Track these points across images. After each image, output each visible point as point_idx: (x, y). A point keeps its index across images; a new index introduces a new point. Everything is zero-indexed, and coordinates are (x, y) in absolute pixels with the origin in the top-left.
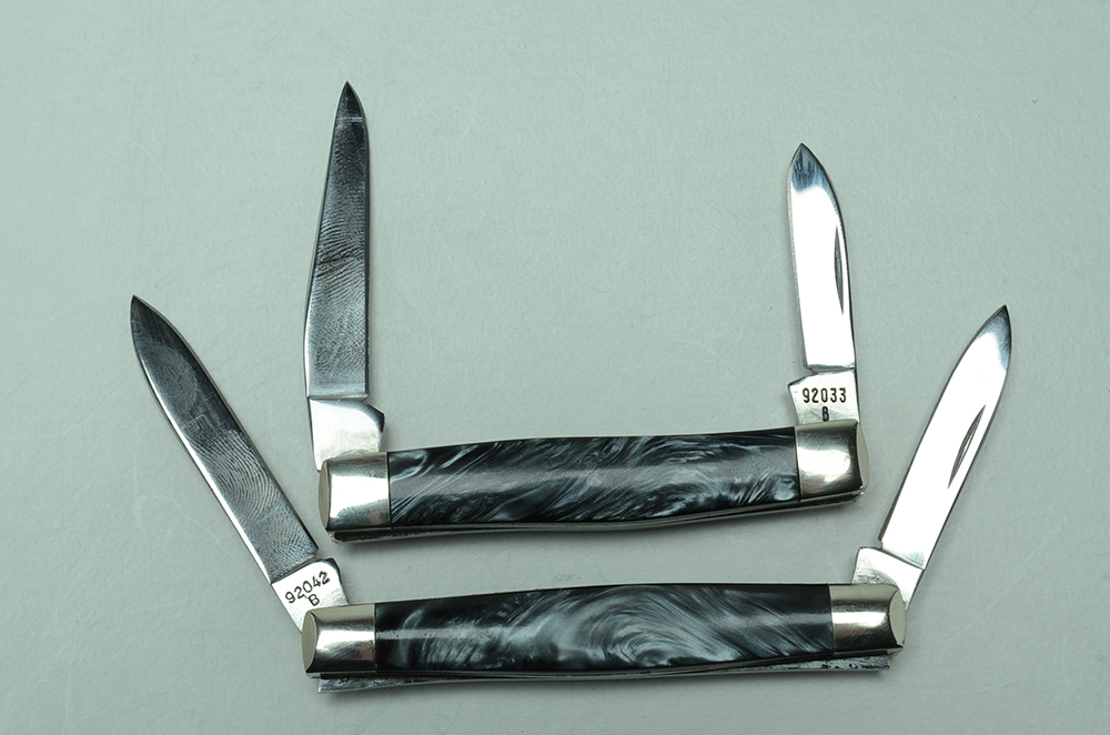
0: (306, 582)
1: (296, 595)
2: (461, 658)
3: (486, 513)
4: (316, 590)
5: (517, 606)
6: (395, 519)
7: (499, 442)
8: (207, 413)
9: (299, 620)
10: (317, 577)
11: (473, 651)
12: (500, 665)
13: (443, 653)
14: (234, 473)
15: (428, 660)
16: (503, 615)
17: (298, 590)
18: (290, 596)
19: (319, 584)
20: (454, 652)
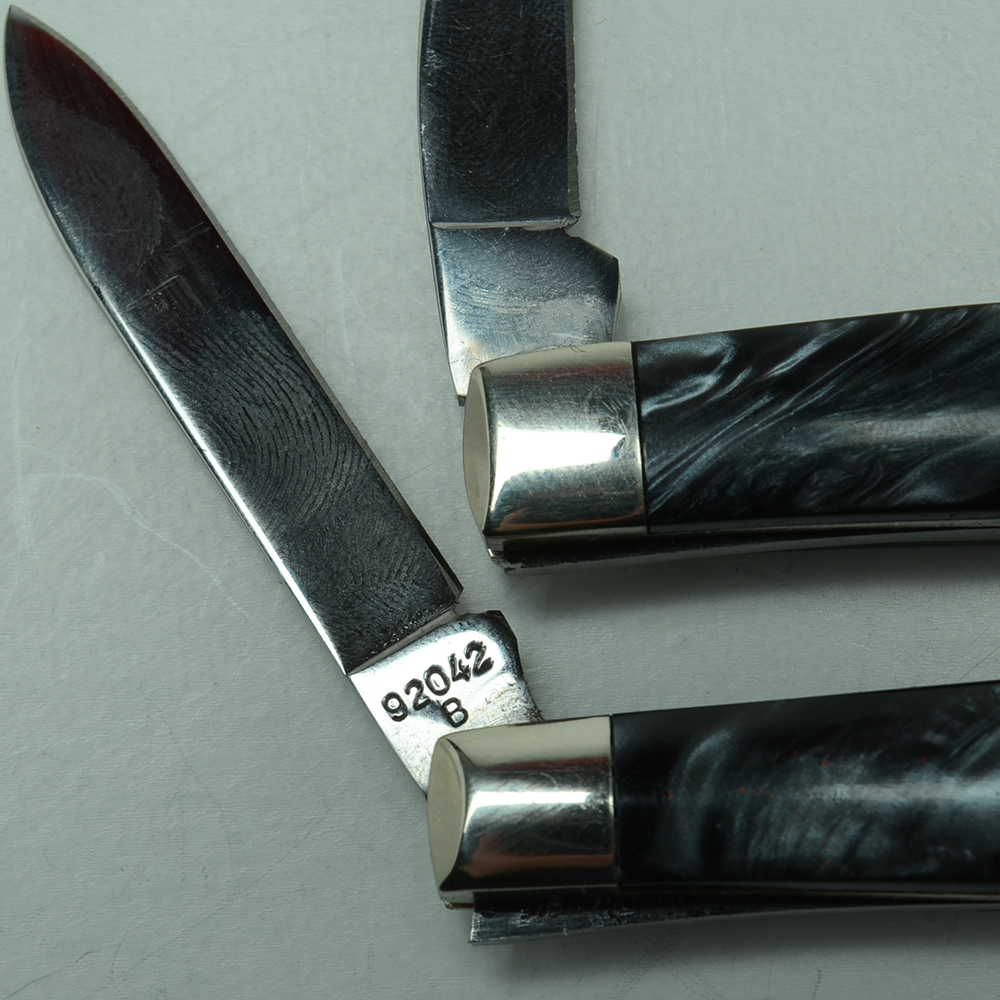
0: (435, 669)
1: (409, 701)
2: (835, 848)
3: (885, 484)
4: (458, 689)
5: (970, 719)
6: (657, 504)
7: (912, 313)
8: (188, 272)
9: (419, 762)
10: (460, 656)
11: (865, 831)
12: (931, 866)
13: (790, 836)
14: (253, 410)
15: (751, 854)
16: (938, 739)
17: (414, 691)
18: (394, 703)
19: (464, 675)
20: (815, 834)
